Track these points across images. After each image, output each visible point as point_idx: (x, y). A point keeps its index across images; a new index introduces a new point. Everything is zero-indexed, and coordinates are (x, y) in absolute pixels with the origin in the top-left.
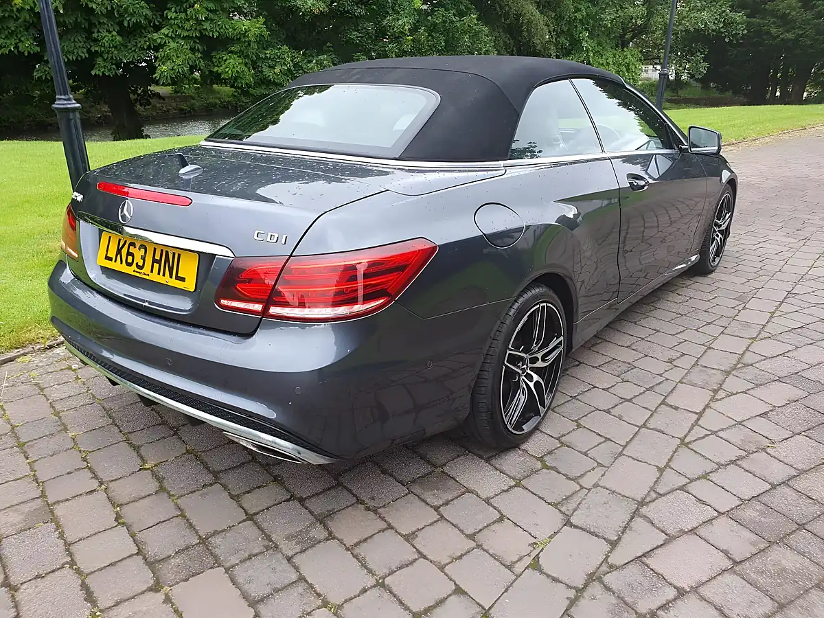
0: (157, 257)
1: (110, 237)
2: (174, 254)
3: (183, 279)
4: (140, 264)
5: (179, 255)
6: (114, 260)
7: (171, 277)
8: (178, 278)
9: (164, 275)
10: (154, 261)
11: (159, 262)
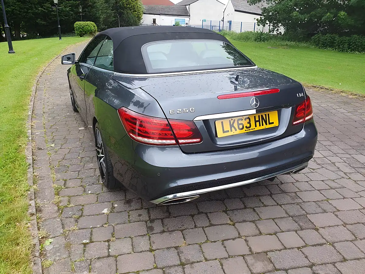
0: (257, 119)
1: (222, 122)
2: (266, 115)
3: (273, 123)
4: (248, 125)
5: (268, 114)
6: (230, 131)
7: (266, 124)
8: (270, 123)
9: (263, 125)
10: (256, 122)
11: (259, 121)
